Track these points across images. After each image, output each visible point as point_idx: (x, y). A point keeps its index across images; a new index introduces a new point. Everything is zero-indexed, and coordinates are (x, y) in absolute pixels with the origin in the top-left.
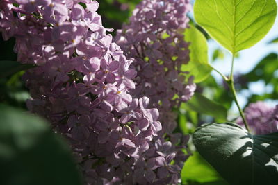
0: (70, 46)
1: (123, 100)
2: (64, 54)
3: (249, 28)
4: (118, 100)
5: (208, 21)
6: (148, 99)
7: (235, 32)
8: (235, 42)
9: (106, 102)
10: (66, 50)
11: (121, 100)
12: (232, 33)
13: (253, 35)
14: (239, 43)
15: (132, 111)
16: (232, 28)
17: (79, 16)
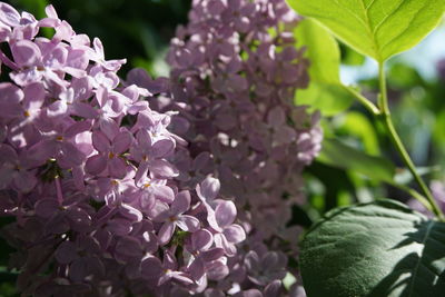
0: (22, 124)
1: (158, 197)
2: (14, 139)
3: (400, 13)
4: (148, 200)
5: (317, 9)
6: (217, 181)
7: (371, 23)
8: (376, 42)
9: (126, 206)
10: (17, 133)
11: (153, 199)
12: (367, 26)
13: (411, 23)
14: (386, 43)
15: (180, 215)
16: (363, 18)
17: (31, 61)
